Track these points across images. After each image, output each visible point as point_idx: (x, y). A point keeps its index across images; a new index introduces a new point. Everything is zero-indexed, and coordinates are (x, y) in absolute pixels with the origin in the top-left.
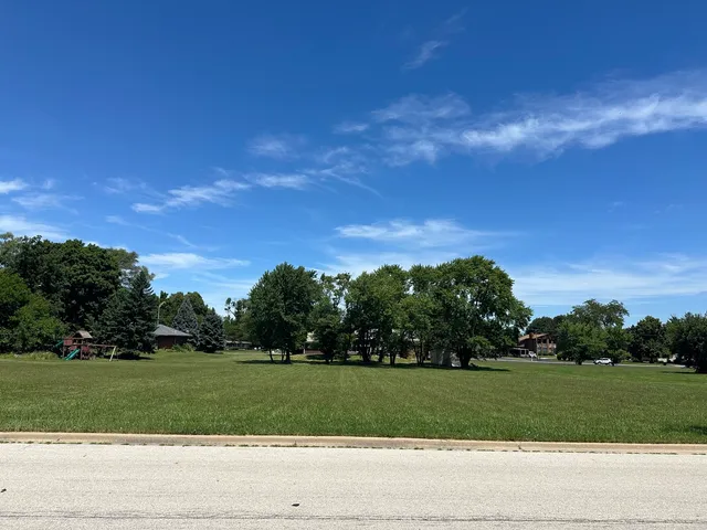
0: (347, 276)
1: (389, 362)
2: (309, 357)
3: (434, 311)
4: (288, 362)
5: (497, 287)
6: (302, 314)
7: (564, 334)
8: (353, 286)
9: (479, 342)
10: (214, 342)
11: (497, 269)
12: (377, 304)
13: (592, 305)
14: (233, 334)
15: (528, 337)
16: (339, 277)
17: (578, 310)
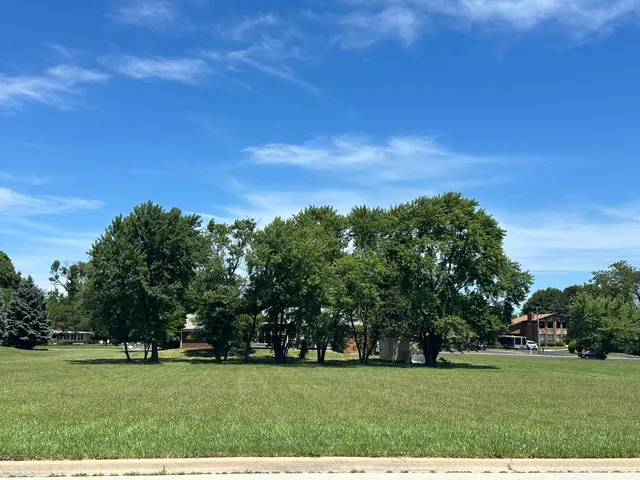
0: (250, 225)
1: (316, 359)
2: (190, 353)
3: (386, 278)
4: (155, 360)
5: (480, 241)
6: (178, 285)
7: (580, 313)
8: (259, 240)
9: (452, 325)
10: (31, 332)
11: (481, 213)
12: (298, 267)
13: (621, 269)
14: (63, 319)
15: (525, 318)
16: (237, 225)
17: (601, 278)
